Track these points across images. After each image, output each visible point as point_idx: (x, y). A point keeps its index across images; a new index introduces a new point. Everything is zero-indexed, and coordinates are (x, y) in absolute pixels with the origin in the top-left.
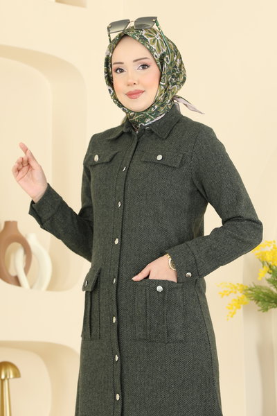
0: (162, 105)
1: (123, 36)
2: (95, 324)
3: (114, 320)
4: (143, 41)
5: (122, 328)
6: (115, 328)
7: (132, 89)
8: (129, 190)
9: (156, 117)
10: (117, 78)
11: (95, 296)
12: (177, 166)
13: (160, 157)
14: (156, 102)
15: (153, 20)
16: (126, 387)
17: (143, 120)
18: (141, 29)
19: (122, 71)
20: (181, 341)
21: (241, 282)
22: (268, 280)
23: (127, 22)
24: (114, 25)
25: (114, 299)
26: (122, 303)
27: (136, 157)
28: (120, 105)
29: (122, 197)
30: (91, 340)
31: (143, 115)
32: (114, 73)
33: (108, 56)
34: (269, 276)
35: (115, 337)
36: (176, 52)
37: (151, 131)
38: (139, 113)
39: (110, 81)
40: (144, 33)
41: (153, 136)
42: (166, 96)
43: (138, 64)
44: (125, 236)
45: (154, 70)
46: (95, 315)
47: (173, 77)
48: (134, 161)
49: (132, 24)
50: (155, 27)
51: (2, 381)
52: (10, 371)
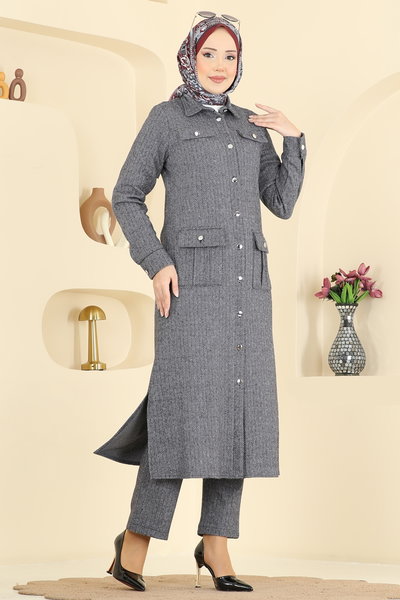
32: (201, 56)
51: (90, 322)
52: (97, 314)
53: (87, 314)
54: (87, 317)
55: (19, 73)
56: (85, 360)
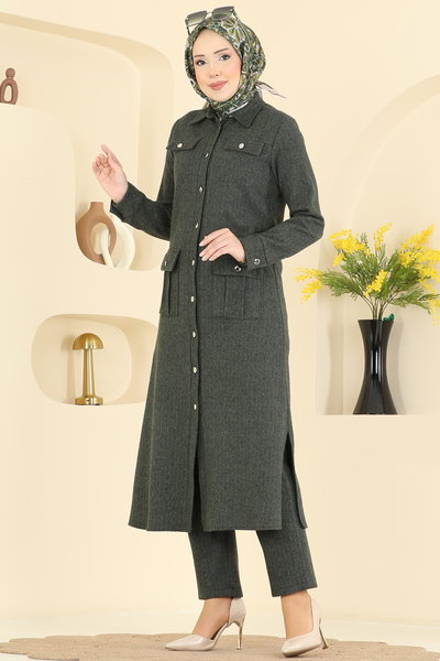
0: (245, 93)
1: (201, 29)
2: (174, 302)
3: (193, 299)
4: (222, 32)
5: (200, 307)
6: (194, 306)
7: (214, 81)
8: (211, 177)
9: (239, 105)
10: (199, 70)
11: (175, 276)
12: (258, 154)
13: (242, 146)
14: (239, 91)
15: (230, 9)
16: (203, 360)
17: (227, 109)
18: (220, 20)
19: (203, 63)
20: (256, 319)
21: (316, 268)
22: (343, 267)
23: (205, 13)
24: (191, 17)
25: (193, 280)
26: (201, 283)
27: (219, 143)
28: (203, 96)
29: (204, 183)
30: (170, 316)
31: (227, 104)
32: (195, 66)
33: (188, 49)
34: (344, 263)
35: (194, 315)
36: (255, 38)
37: (234, 119)
38: (222, 103)
39: (192, 73)
40: (222, 24)
41: (236, 124)
42: (248, 83)
43: (219, 56)
44: (205, 220)
45: (235, 60)
46: (174, 294)
47: (254, 63)
48: (217, 149)
49: (210, 15)
50: (233, 16)
51: (86, 351)
52: (94, 342)
53: (82, 342)
54: (82, 346)
55: (10, 73)
56: (79, 394)
